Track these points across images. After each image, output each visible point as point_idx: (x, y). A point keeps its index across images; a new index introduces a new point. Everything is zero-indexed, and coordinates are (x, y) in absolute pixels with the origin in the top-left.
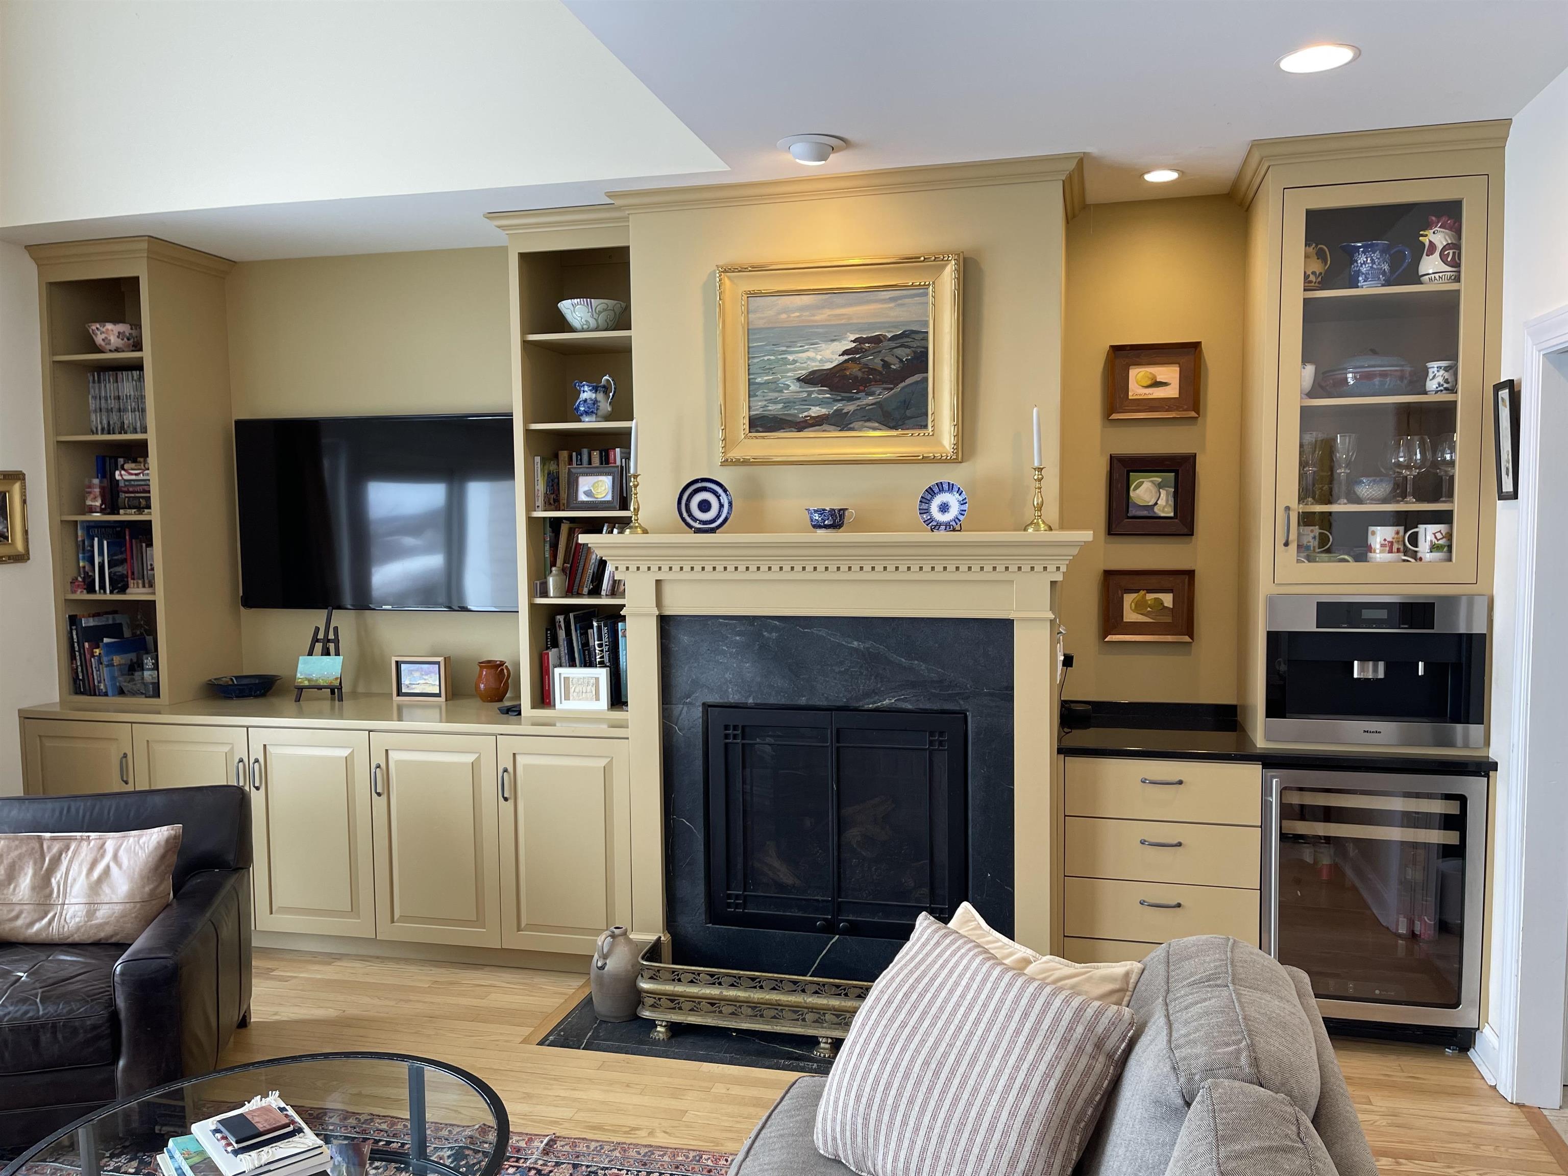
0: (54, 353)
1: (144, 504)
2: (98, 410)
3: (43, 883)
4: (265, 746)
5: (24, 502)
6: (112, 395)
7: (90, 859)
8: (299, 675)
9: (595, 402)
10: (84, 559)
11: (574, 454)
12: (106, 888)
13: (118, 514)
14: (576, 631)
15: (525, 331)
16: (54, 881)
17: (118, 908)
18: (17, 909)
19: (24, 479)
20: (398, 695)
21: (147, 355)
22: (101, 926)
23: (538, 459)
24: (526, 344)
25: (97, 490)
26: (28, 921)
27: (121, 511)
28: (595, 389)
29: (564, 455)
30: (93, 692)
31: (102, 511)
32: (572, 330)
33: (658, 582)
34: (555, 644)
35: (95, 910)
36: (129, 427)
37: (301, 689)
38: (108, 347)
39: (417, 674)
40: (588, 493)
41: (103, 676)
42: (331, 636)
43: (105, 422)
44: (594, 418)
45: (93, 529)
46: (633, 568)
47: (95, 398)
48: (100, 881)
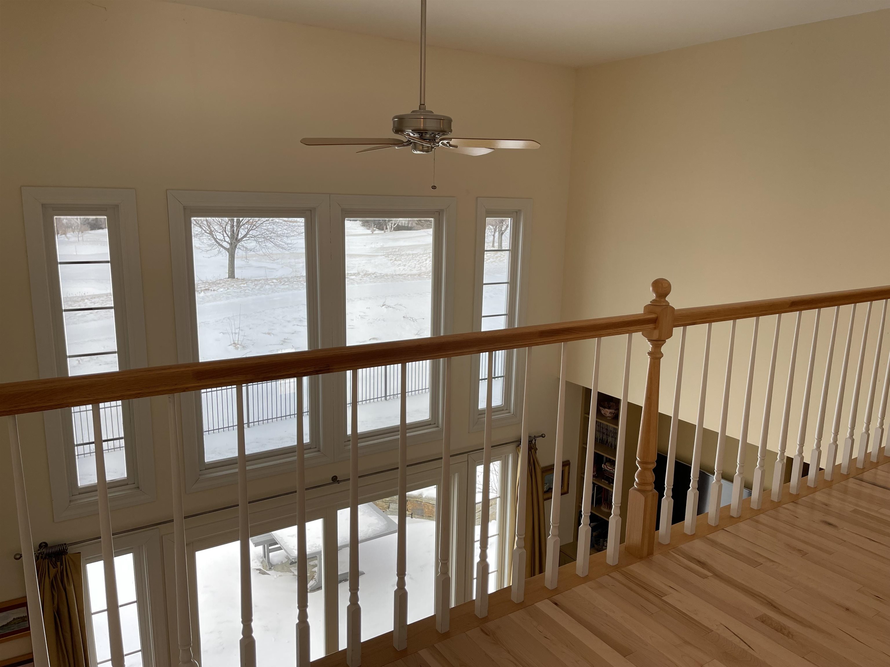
1: (610, 481)
2: (599, 431)
5: (569, 473)
6: (605, 427)
19: (569, 464)
27: (603, 481)
36: (609, 443)
38: (606, 416)
43: (601, 437)
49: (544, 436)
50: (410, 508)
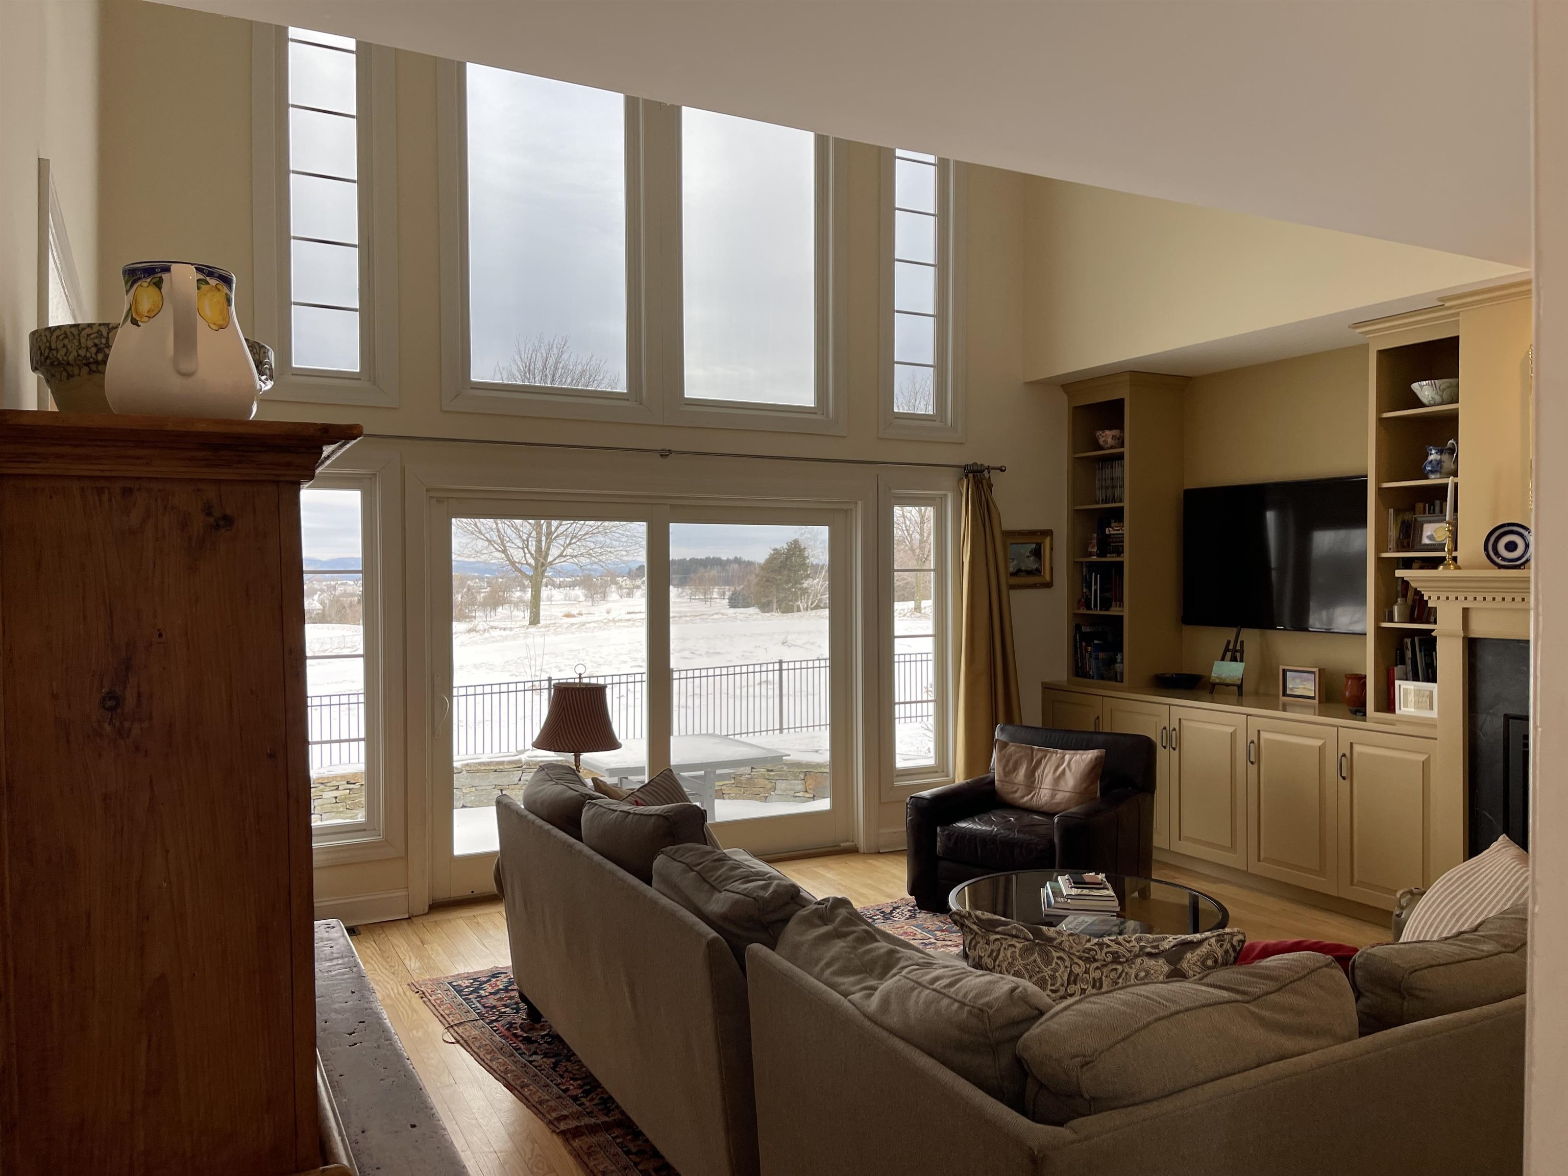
0: (1075, 453)
1: (1119, 551)
2: (1101, 488)
3: (1031, 773)
4: (1180, 719)
5: (1052, 549)
6: (1109, 477)
7: (1056, 764)
8: (1213, 675)
9: (1439, 462)
10: (1086, 587)
11: (1427, 505)
12: (1062, 782)
13: (1106, 557)
14: (1420, 651)
15: (1380, 410)
16: (1037, 774)
17: (1067, 794)
18: (1016, 787)
19: (1052, 534)
20: (1285, 694)
21: (1126, 450)
22: (1058, 804)
23: (1391, 511)
24: (1381, 421)
25: (1095, 541)
26: (1021, 795)
27: (1108, 555)
28: (1440, 452)
29: (1420, 506)
30: (1085, 675)
31: (1098, 555)
32: (1423, 405)
33: (1466, 611)
34: (1403, 662)
35: (1056, 794)
36: (1116, 498)
37: (1214, 685)
38: (1106, 446)
39: (1298, 681)
40: (1431, 537)
41: (1092, 666)
42: (1238, 648)
43: (1104, 495)
44: (1438, 475)
45: (1092, 566)
46: (1443, 598)
47: (1099, 479)
48: (1059, 777)
49: (1003, 468)
50: (810, 786)
